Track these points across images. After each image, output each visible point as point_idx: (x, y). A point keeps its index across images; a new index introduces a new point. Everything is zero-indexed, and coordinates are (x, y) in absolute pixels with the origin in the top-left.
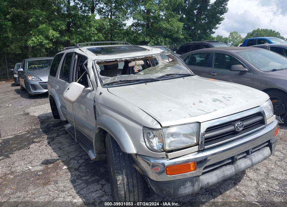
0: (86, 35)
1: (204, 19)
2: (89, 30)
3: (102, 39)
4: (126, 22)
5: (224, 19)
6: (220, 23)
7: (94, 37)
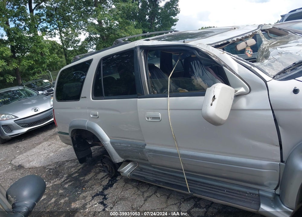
0: (38, 59)
1: (158, 23)
2: (41, 52)
3: (58, 59)
4: (79, 37)
5: (178, 20)
6: (175, 25)
7: (48, 59)
